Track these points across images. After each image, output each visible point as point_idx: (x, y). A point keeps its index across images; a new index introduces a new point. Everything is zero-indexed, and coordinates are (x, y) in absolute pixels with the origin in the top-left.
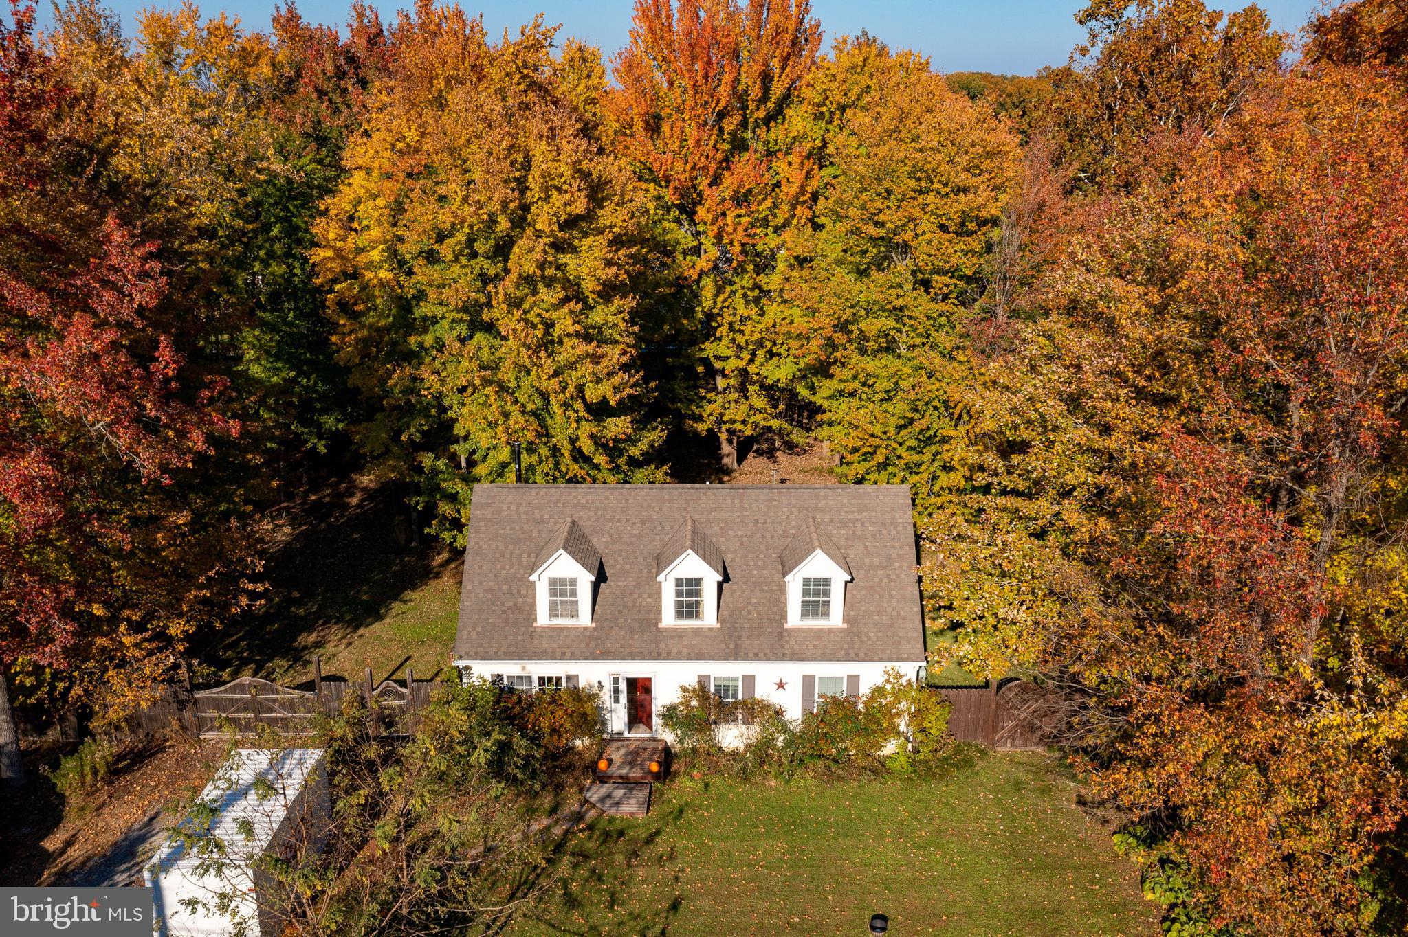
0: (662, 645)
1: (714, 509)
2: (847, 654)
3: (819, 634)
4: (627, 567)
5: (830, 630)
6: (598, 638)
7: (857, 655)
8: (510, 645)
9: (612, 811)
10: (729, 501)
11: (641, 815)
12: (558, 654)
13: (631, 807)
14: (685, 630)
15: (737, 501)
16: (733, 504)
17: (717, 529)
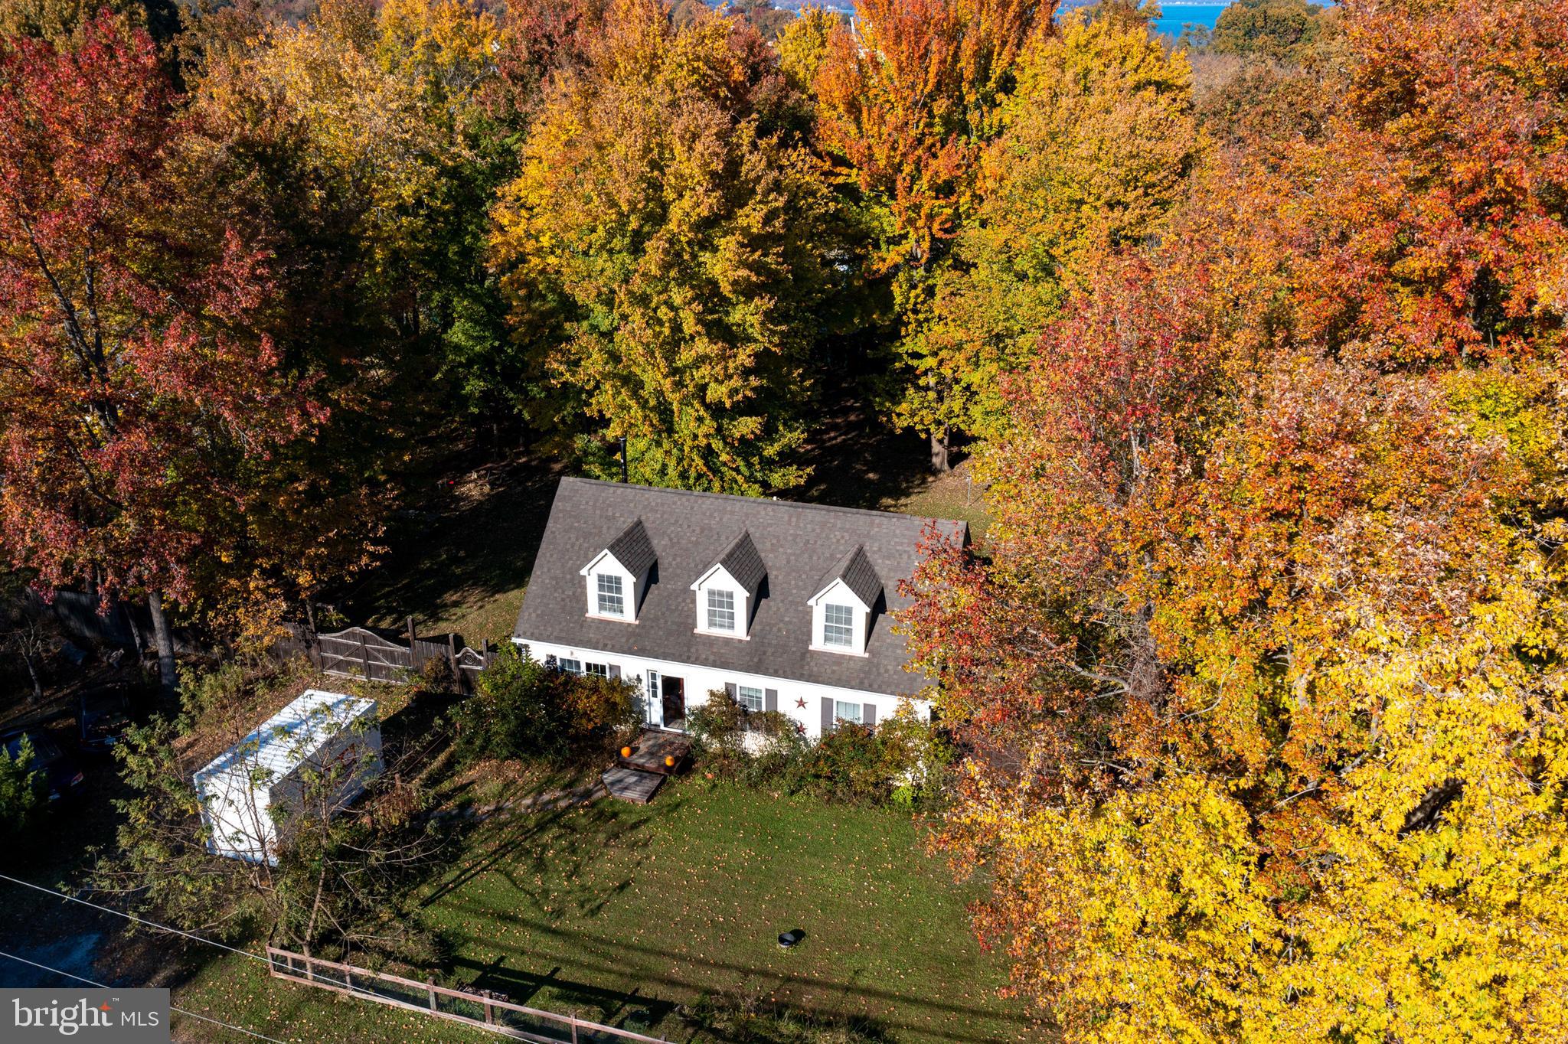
0: (693, 650)
1: (770, 525)
2: (862, 683)
3: (840, 659)
4: (679, 571)
5: (851, 658)
6: (639, 635)
7: (871, 686)
8: (561, 630)
9: (617, 794)
10: (786, 518)
11: (641, 802)
12: (601, 645)
13: (634, 795)
14: (717, 638)
15: (794, 520)
16: (789, 522)
17: (768, 544)
